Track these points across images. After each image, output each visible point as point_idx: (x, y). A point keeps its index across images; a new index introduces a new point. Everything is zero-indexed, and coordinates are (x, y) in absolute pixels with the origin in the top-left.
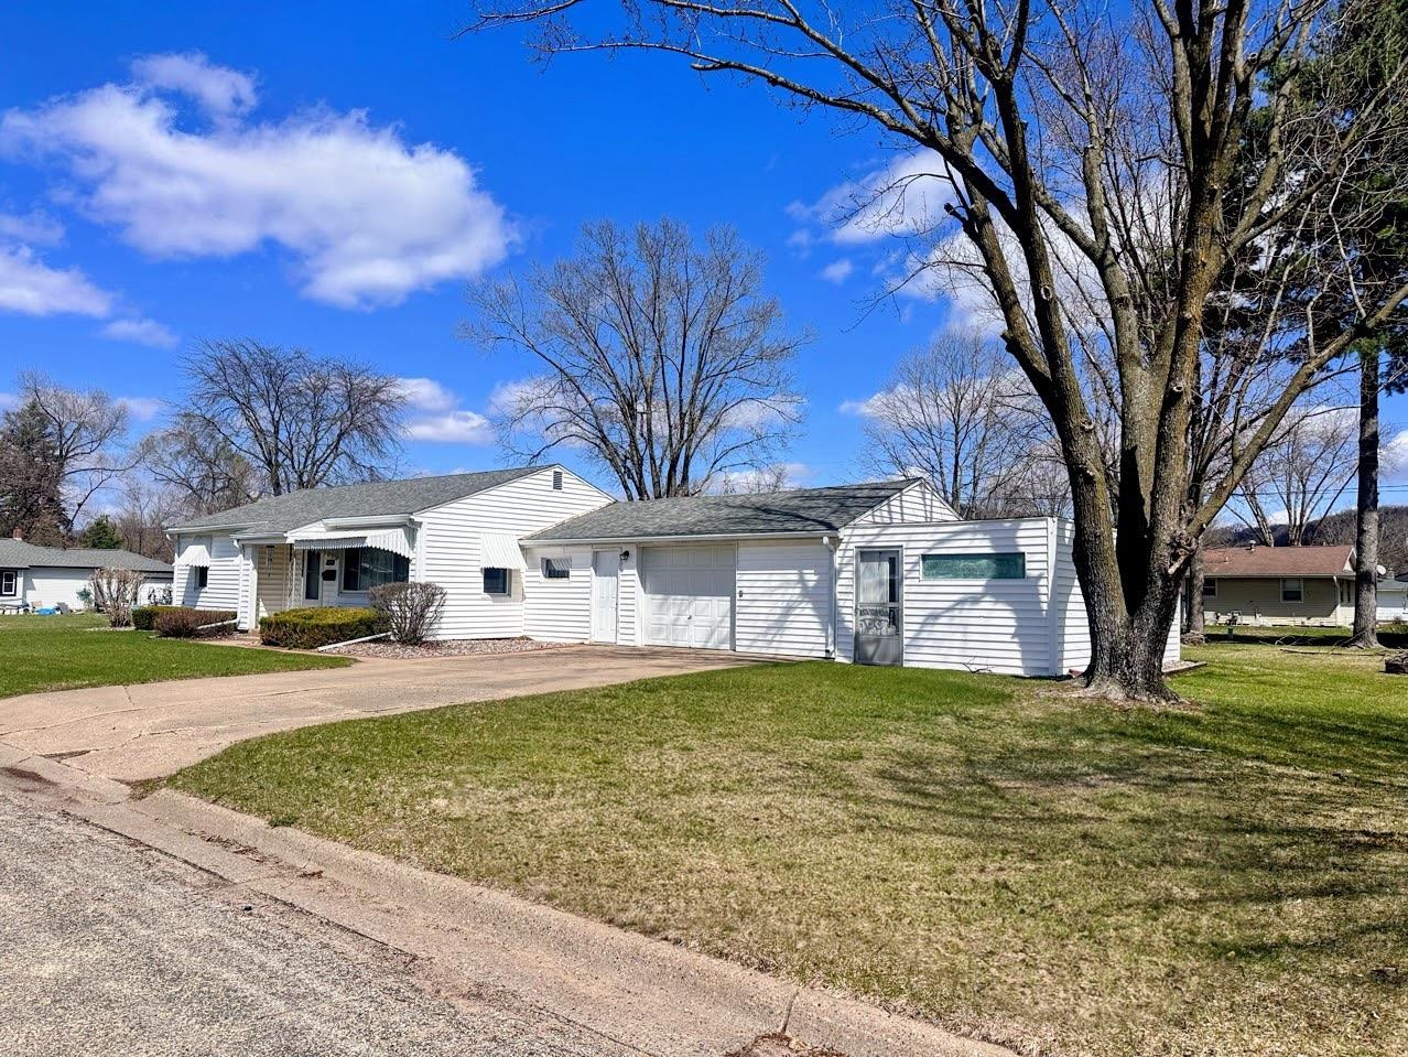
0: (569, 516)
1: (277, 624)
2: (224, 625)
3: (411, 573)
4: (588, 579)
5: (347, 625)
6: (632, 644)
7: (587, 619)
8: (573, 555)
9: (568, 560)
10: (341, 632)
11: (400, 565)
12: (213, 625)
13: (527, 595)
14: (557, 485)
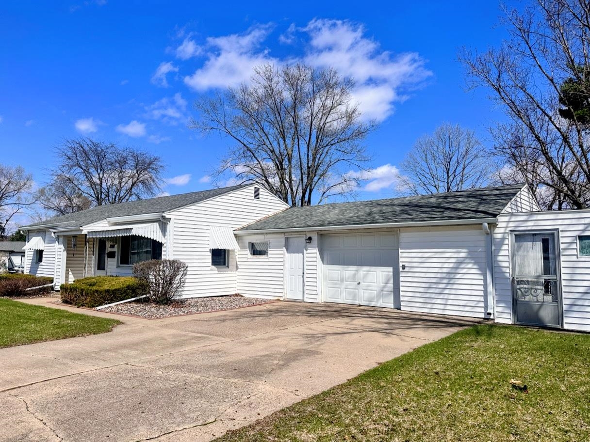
0: (264, 216)
1: (71, 289)
2: (44, 287)
3: (163, 253)
4: (282, 256)
5: (118, 290)
6: (315, 301)
7: (281, 283)
8: (271, 240)
9: (267, 244)
10: (113, 296)
11: (156, 247)
12: (37, 287)
13: (239, 267)
14: (257, 196)
